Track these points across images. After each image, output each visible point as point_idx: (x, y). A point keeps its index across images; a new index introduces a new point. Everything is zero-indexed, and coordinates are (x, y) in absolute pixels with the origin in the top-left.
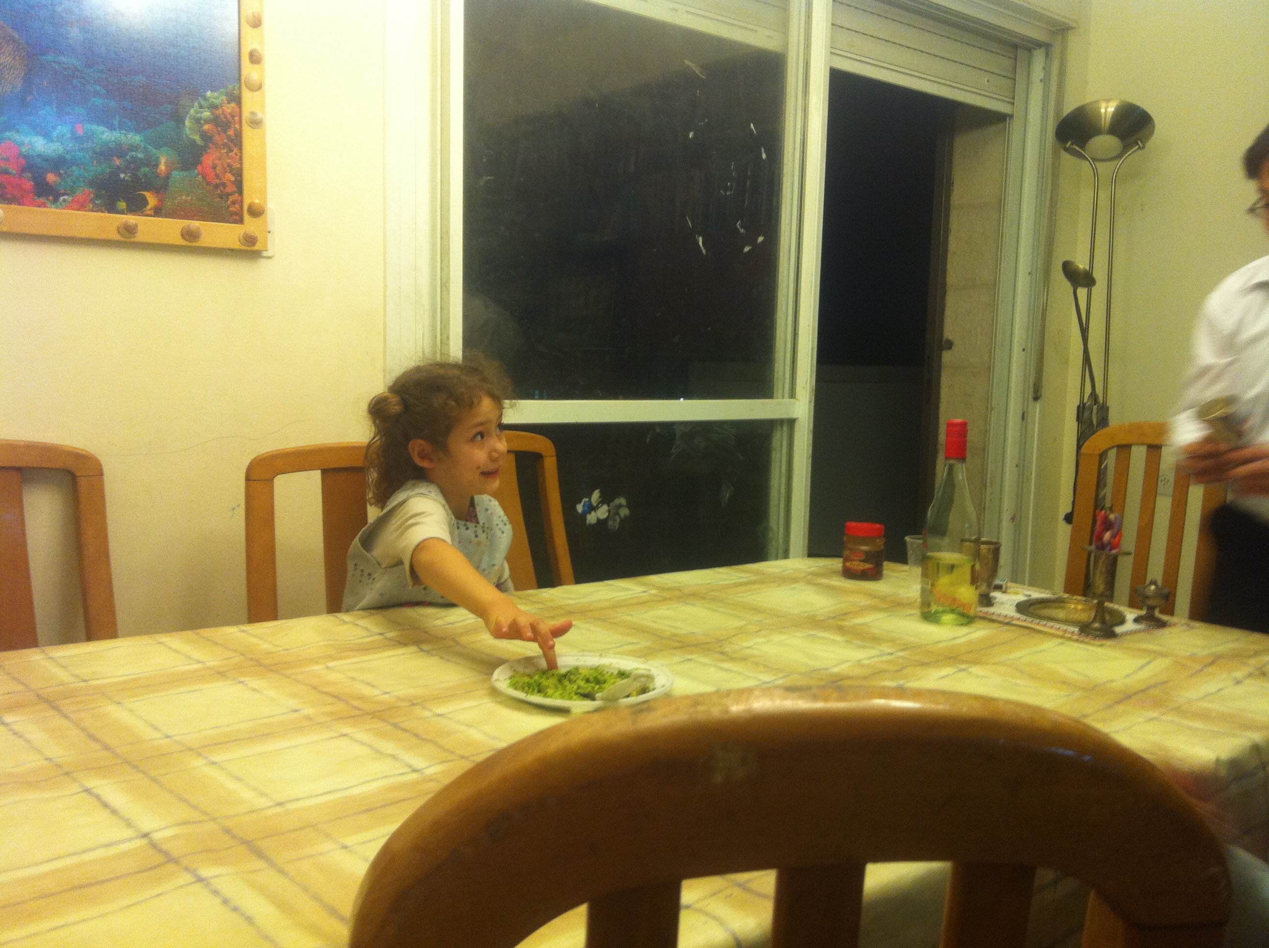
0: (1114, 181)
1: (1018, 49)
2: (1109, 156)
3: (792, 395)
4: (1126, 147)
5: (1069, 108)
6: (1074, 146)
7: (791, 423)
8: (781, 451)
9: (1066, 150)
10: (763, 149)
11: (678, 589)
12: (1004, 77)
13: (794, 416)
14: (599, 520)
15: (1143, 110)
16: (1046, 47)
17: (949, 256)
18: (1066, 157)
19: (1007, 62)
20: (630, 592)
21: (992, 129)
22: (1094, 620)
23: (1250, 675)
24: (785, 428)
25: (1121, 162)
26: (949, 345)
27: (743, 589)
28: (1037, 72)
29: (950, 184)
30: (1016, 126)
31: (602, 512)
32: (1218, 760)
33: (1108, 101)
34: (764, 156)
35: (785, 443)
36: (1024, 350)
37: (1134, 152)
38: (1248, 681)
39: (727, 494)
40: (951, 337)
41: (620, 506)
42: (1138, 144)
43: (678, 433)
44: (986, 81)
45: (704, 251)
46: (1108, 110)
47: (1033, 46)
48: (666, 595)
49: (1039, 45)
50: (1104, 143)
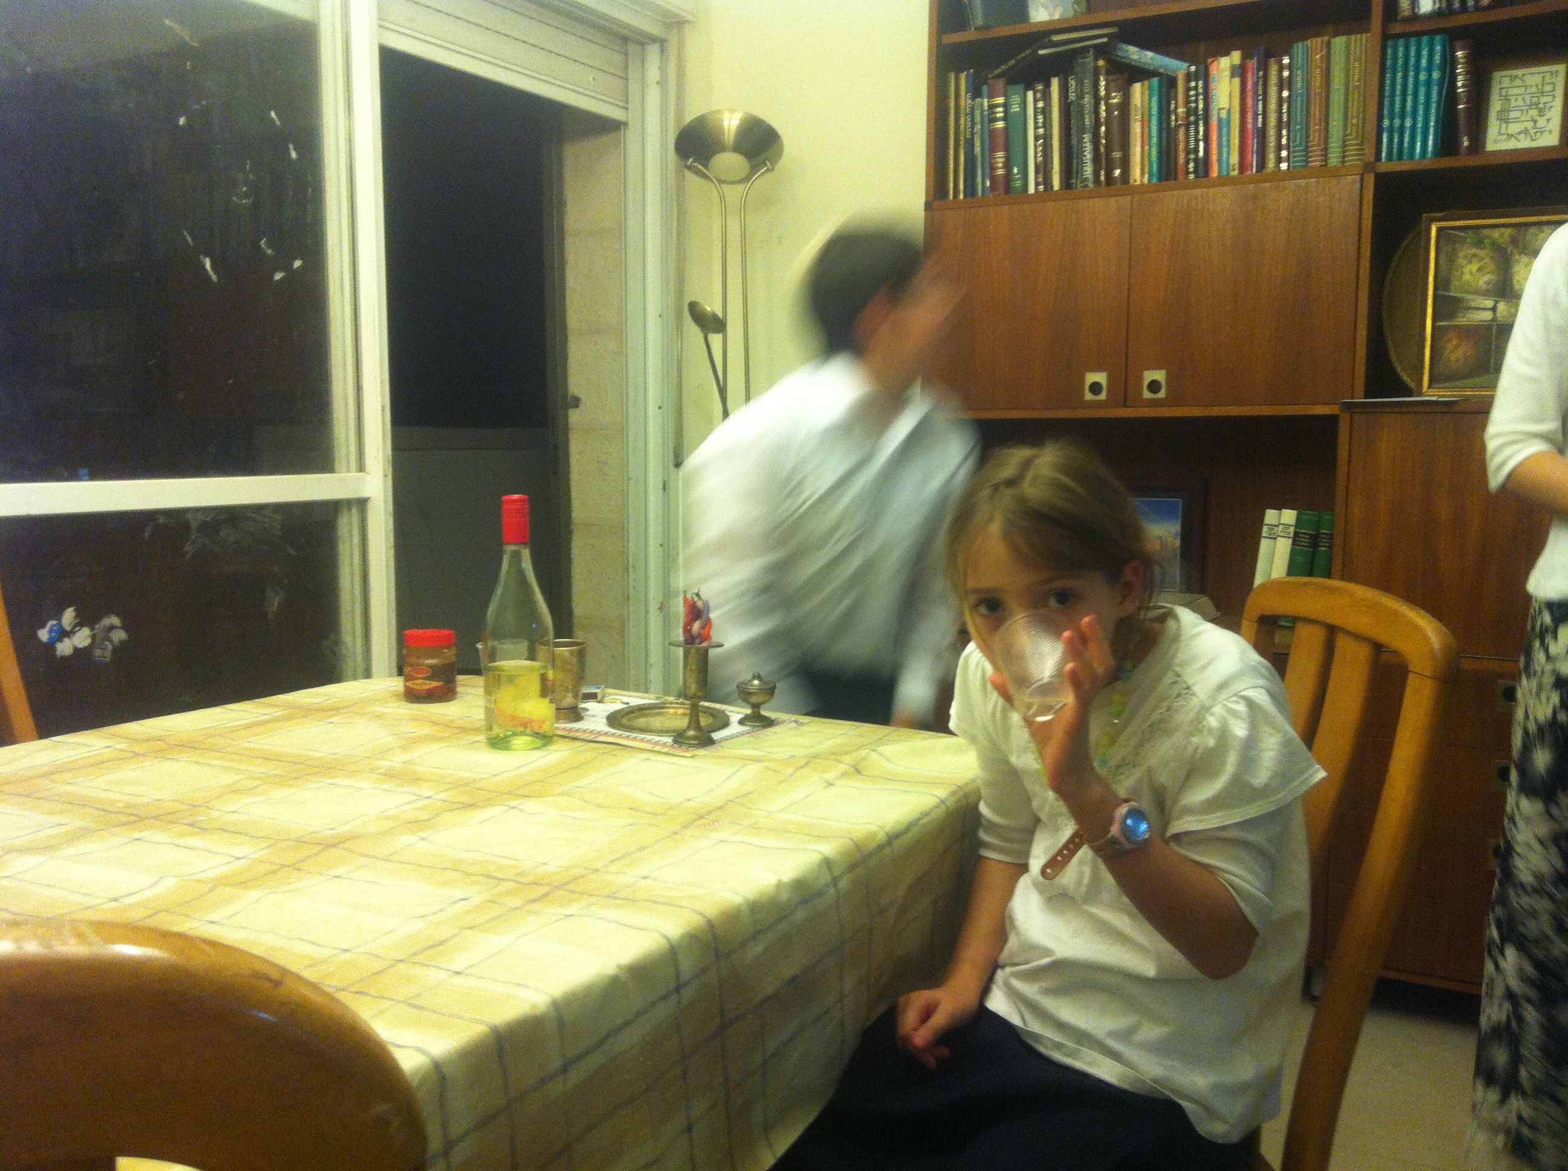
0: (743, 208)
1: (629, 42)
2: (738, 178)
3: (361, 468)
4: (754, 168)
5: (689, 116)
6: (696, 164)
7: (362, 503)
8: (351, 541)
9: (689, 168)
10: (291, 146)
11: (161, 739)
12: (614, 75)
13: (365, 495)
14: (77, 650)
15: (768, 125)
16: (662, 42)
17: (568, 293)
18: (691, 178)
19: (617, 58)
20: (85, 750)
21: (606, 139)
22: (689, 727)
23: (844, 774)
24: (354, 511)
25: (749, 185)
26: (576, 402)
27: (259, 729)
28: (653, 74)
29: (562, 203)
30: (632, 135)
31: (82, 638)
32: (780, 885)
33: (732, 111)
34: (294, 155)
35: (356, 532)
36: (660, 408)
37: (762, 175)
38: (843, 782)
39: (274, 601)
40: (577, 393)
41: (112, 627)
42: (767, 166)
43: (194, 525)
44: (591, 80)
45: (214, 278)
46: (731, 123)
47: (646, 41)
48: (138, 749)
49: (654, 40)
50: (729, 162)
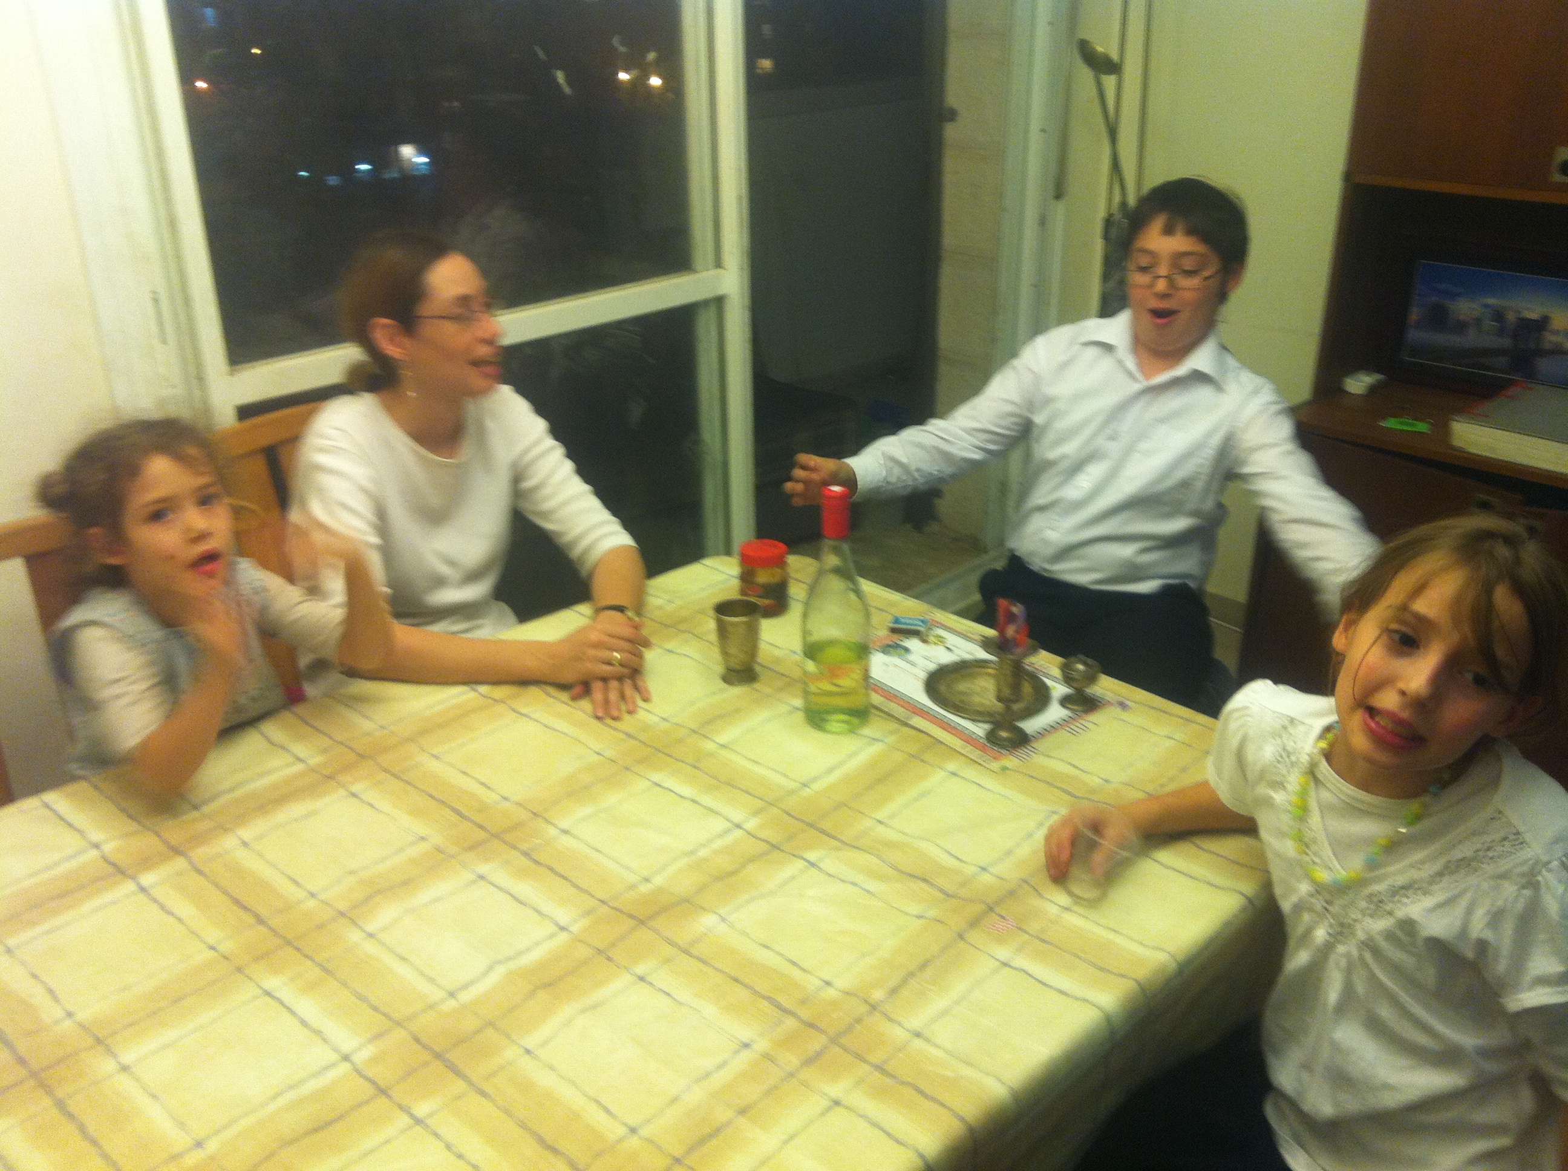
3: (718, 264)
7: (719, 301)
13: (721, 292)
24: (713, 311)
26: (952, 115)
35: (713, 328)
39: (636, 411)
40: (954, 105)
45: (567, 90)
